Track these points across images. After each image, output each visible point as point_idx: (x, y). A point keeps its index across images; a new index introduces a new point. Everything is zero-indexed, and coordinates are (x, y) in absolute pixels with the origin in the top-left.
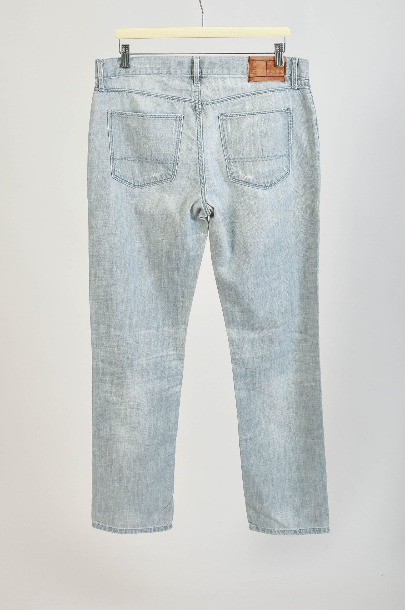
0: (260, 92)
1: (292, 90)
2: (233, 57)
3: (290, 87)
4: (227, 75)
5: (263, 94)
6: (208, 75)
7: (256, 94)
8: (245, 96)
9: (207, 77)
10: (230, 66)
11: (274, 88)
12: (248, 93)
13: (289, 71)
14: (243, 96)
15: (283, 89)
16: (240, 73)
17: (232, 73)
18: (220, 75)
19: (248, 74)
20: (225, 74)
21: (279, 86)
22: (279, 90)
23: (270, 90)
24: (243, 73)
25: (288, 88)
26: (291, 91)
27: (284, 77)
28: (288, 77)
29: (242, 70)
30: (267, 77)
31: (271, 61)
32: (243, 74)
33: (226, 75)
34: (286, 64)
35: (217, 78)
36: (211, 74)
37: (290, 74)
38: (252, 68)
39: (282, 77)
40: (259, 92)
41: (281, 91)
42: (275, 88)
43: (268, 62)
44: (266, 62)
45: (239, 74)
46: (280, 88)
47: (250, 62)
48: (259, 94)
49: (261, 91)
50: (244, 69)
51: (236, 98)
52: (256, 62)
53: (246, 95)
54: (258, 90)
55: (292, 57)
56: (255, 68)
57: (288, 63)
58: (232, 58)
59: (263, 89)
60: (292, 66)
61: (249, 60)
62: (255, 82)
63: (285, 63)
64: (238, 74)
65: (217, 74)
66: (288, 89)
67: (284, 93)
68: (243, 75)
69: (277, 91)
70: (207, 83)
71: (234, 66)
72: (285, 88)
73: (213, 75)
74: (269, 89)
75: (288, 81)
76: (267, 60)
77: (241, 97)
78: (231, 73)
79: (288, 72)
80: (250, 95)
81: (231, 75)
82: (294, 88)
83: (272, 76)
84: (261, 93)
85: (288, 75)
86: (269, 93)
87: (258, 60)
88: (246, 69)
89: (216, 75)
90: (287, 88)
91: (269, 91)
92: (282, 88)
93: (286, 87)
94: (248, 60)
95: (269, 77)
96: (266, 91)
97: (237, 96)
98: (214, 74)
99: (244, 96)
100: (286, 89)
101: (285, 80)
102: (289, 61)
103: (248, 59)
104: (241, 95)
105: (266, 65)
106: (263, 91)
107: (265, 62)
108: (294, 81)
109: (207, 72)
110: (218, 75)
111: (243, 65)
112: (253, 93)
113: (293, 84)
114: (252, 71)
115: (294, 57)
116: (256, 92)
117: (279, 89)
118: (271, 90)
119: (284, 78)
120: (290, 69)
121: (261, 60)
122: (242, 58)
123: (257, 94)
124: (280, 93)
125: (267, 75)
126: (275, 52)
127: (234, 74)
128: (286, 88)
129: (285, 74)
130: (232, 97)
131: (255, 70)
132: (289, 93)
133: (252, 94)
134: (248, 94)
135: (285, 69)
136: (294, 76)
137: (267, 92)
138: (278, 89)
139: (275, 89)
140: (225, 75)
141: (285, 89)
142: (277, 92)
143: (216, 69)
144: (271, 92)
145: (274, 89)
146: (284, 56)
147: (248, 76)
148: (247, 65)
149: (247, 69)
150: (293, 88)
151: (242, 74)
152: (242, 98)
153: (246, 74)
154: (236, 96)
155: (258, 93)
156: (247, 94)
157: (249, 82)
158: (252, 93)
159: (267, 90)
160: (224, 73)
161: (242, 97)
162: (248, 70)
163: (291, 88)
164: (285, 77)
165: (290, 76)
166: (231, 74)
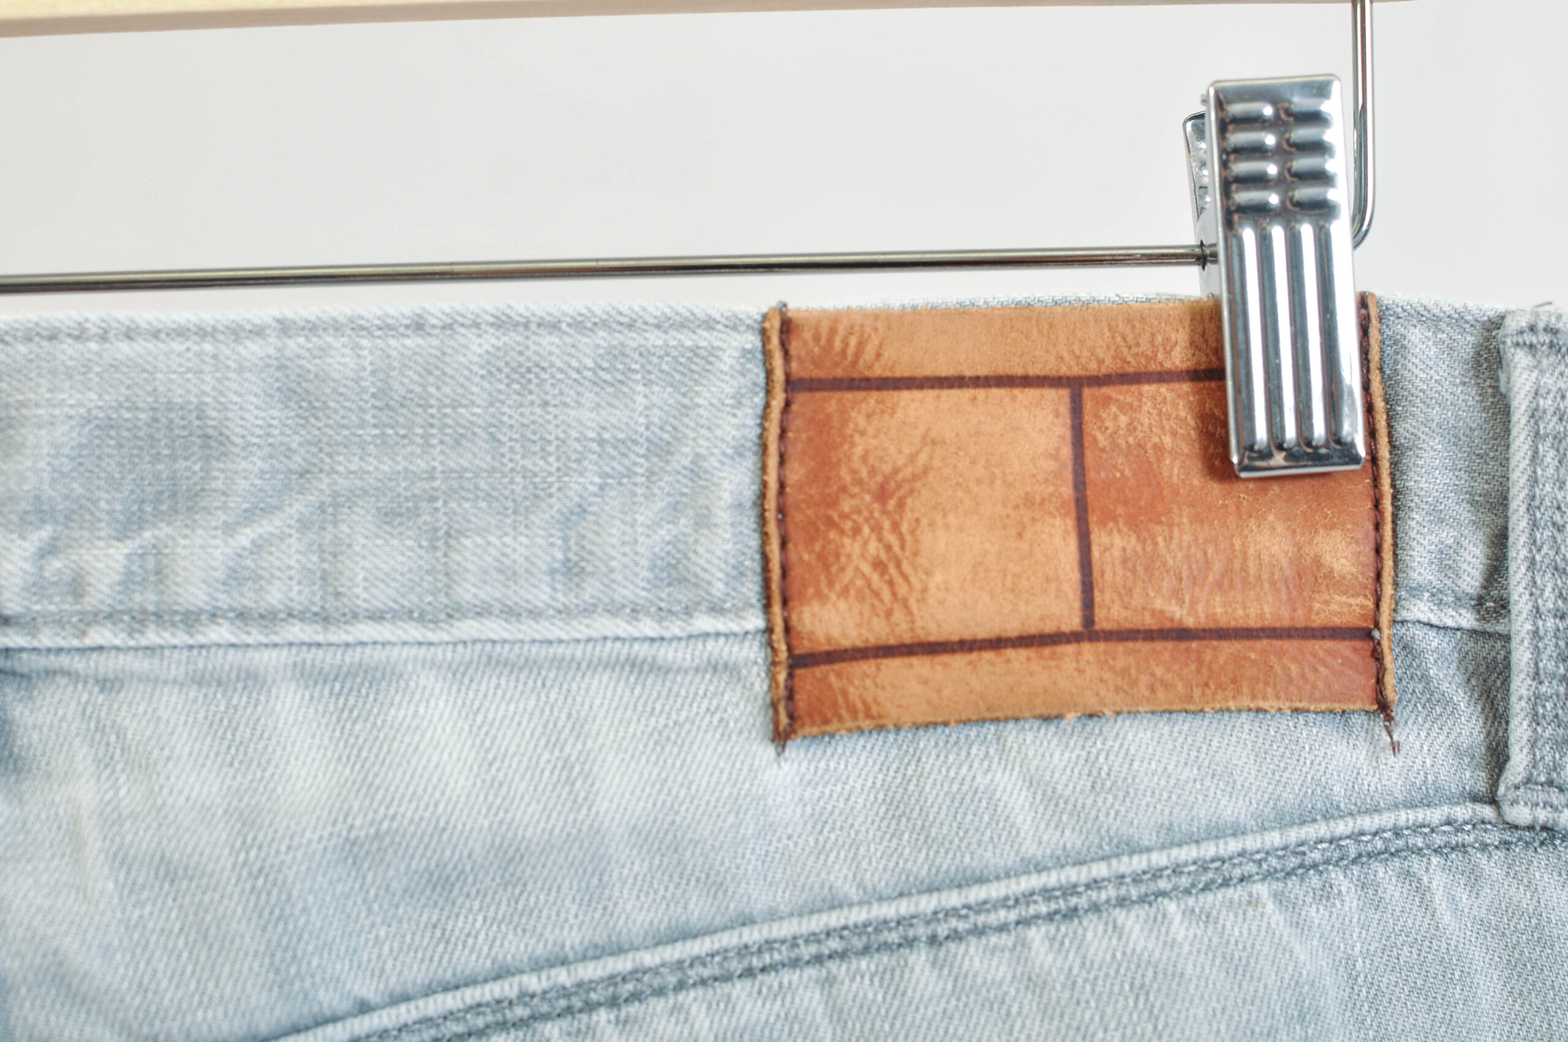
0: (981, 907)
1: (1506, 845)
2: (502, 323)
3: (1475, 799)
4: (414, 632)
5: (1036, 935)
6: (98, 636)
7: (909, 943)
8: (727, 978)
9: (78, 664)
10: (460, 473)
11: (1216, 832)
12: (773, 916)
13: (1447, 536)
14: (693, 974)
15: (1357, 836)
16: (625, 592)
17: (486, 593)
18: (297, 631)
19: (767, 607)
20: (377, 617)
21: (1289, 797)
22: (1293, 861)
23: (1139, 863)
24: (683, 595)
25: (1435, 815)
26: (1491, 866)
27: (1367, 635)
28: (1434, 640)
29: (664, 533)
30: (1086, 647)
31: (1147, 389)
32: (688, 612)
33: (384, 631)
34: (1403, 429)
35: (252, 680)
36: (140, 619)
37: (1471, 579)
38: (834, 503)
39: (1344, 648)
40: (953, 899)
41: (1336, 875)
42: (1237, 831)
43: (1108, 400)
44: (1065, 393)
45: (614, 610)
46: (1310, 832)
47: (801, 399)
48: (955, 936)
49: (995, 891)
50: (703, 521)
51: (569, 1011)
52: (890, 397)
53: (744, 950)
54: (946, 862)
55: (1501, 307)
56: (882, 495)
57: (1435, 413)
58: (490, 340)
59: (1030, 848)
60: (1505, 463)
61: (779, 375)
62: (881, 728)
63: (1379, 404)
64: (589, 610)
65: (242, 616)
66: (1438, 840)
67: (1378, 905)
68: (675, 628)
69: (1268, 875)
70: (83, 757)
71: (526, 473)
72: (1387, 819)
73: (168, 637)
74: (1135, 850)
75: (1446, 702)
76: (1076, 371)
77: (660, 992)
78: (467, 592)
79: (1446, 562)
80: (807, 951)
81: (468, 628)
82: (1543, 815)
83: (1181, 634)
84: (1002, 928)
85: (1437, 598)
86: (1131, 921)
87: (929, 371)
88: (723, 517)
89: (221, 633)
90: (1420, 815)
91: (1137, 880)
92: (1342, 828)
93: (1410, 805)
94: (769, 373)
95: (1120, 648)
96: (1070, 890)
97: (590, 971)
98: (191, 619)
99: (703, 982)
100: (1417, 828)
101: (1391, 694)
102: (1441, 372)
103: (766, 354)
104: (649, 958)
105: (1067, 452)
106: (1035, 881)
107: (1050, 394)
108: (1537, 699)
109: (76, 587)
110: (255, 636)
111: (683, 458)
112: (860, 929)
113: (1519, 761)
114: (826, 560)
115: (1528, 306)
116: (904, 907)
117: (1294, 835)
118: (1159, 859)
119: (1377, 656)
120: (1465, 513)
121: (983, 371)
122: (655, 339)
123: (933, 940)
124: (1315, 914)
125: (1088, 619)
126: (1216, 235)
127: (535, 614)
128: (1405, 817)
129: (1388, 590)
130: (507, 989)
131: (877, 529)
132: (1463, 897)
133: (834, 944)
134: (769, 944)
135: (1377, 505)
136: (1537, 612)
137: (1095, 908)
138: (1274, 839)
139: (1233, 846)
140: (366, 631)
141: (1397, 833)
142: (1262, 890)
143: (229, 529)
144: (1171, 907)
145: (1209, 850)
146: (1363, 302)
147: (769, 630)
148: (750, 462)
149: (749, 521)
150: (1521, 814)
151: (663, 614)
152: (676, 1009)
153: (738, 612)
154: (563, 977)
155: (942, 930)
156: (752, 935)
157: (780, 737)
158: (834, 919)
159: (1100, 870)
160: (361, 595)
161: (681, 986)
162: (764, 536)
163: (1488, 812)
164: (1385, 635)
165: (1467, 619)
166: (482, 612)
